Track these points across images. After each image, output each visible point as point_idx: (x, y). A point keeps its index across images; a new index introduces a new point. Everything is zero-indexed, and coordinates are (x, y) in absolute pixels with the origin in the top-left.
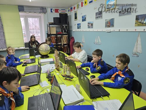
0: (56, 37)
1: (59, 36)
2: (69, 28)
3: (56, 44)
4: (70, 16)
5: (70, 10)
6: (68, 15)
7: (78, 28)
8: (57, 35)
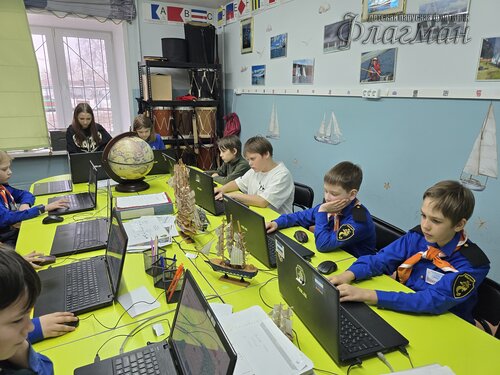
0: (174, 113)
1: (182, 108)
2: (220, 82)
3: (171, 138)
4: (225, 35)
5: (224, 13)
6: (218, 32)
7: (255, 82)
8: (176, 106)
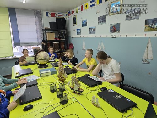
1: (55, 42)
2: (67, 34)
5: (68, 14)
6: (66, 19)
